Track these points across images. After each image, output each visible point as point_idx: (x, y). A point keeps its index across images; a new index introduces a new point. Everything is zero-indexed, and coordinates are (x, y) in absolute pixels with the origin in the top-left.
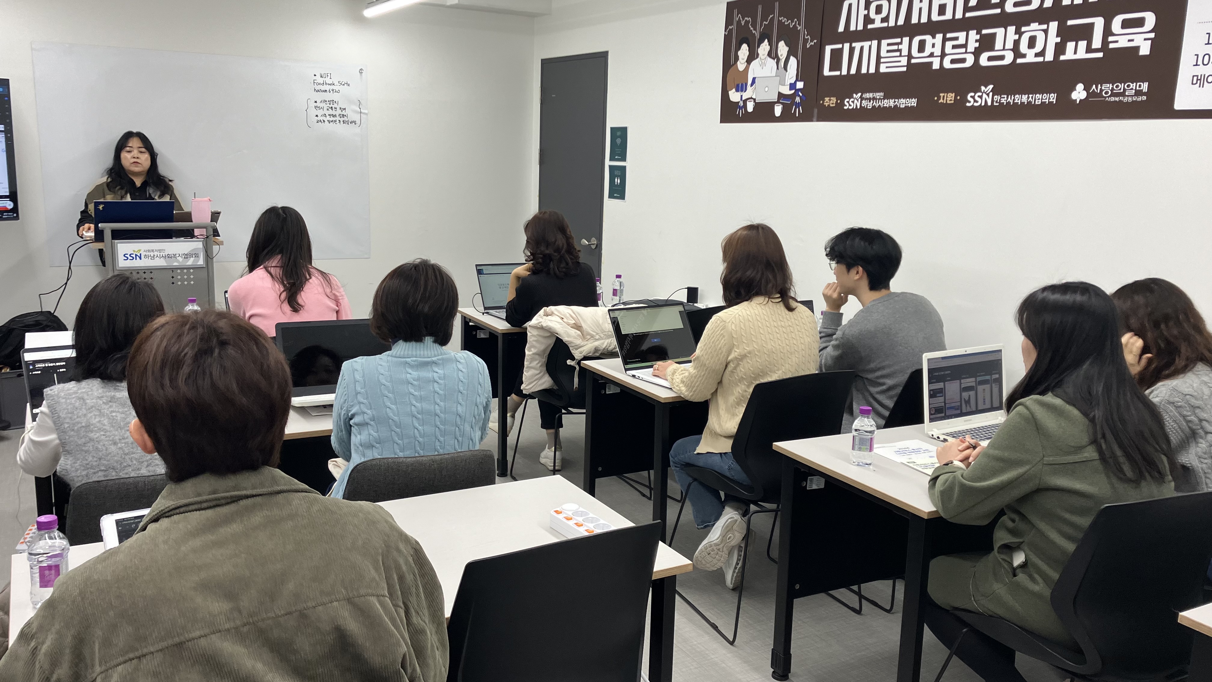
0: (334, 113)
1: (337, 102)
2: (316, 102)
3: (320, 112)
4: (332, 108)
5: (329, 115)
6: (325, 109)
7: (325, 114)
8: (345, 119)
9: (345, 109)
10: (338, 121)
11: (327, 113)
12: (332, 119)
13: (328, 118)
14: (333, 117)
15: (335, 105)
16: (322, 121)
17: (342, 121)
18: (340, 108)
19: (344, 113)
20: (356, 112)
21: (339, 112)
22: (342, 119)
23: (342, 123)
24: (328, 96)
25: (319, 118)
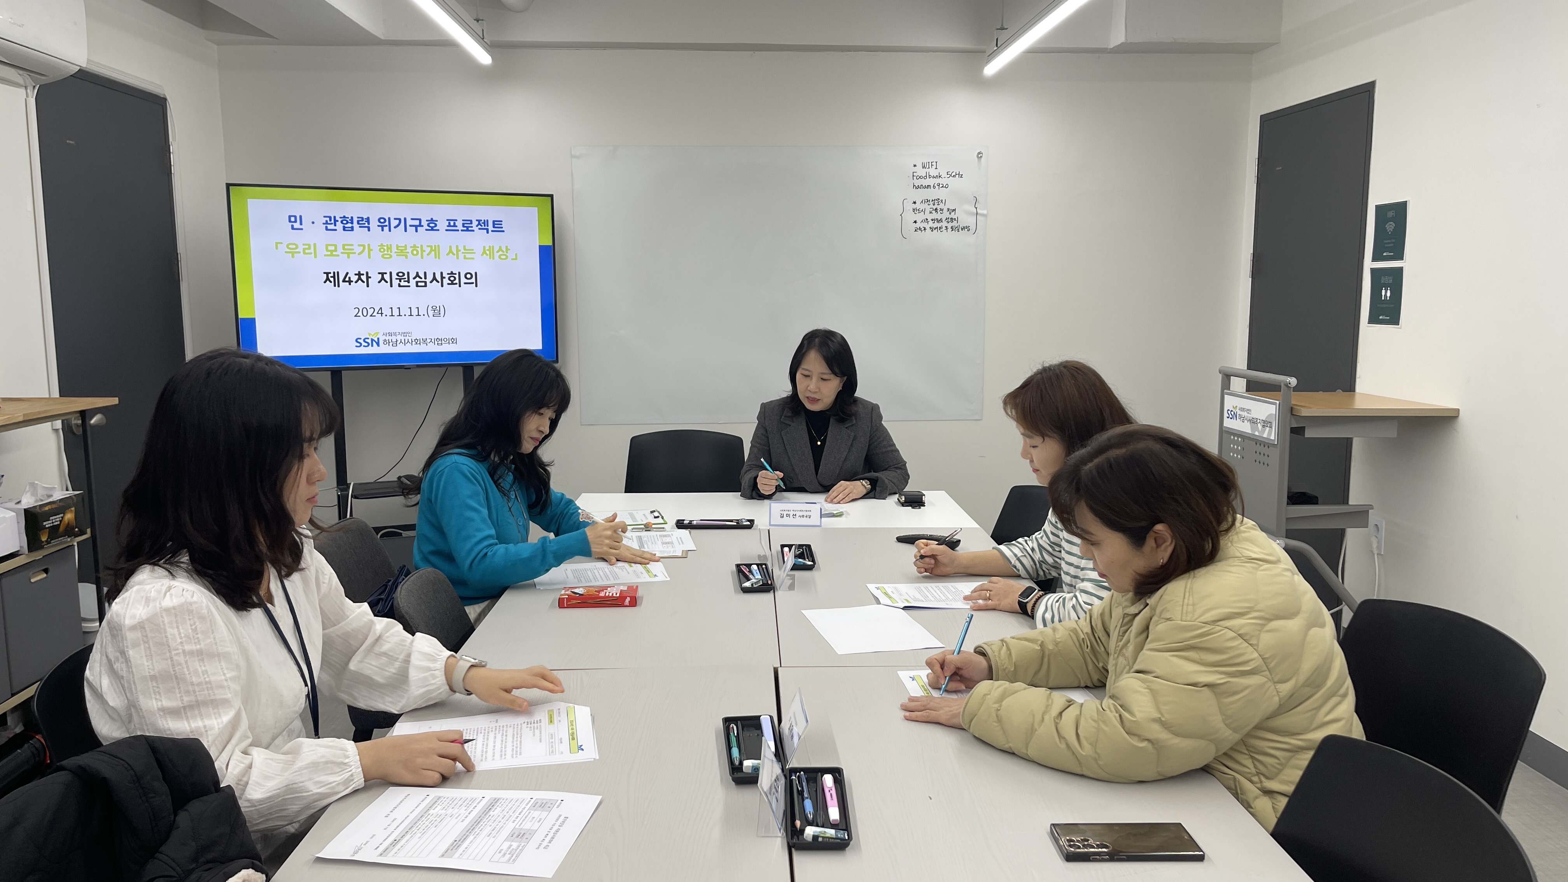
0: (938, 216)
1: (944, 201)
2: (915, 203)
3: (920, 217)
4: (936, 209)
5: (932, 220)
6: (927, 211)
7: (927, 219)
8: (955, 224)
9: (955, 210)
10: (944, 228)
11: (930, 217)
12: (936, 225)
13: (931, 224)
14: (938, 222)
15: (941, 206)
16: (923, 229)
17: (949, 227)
18: (948, 210)
19: (953, 215)
20: (971, 214)
21: (946, 215)
22: (950, 225)
23: (949, 230)
24: (932, 194)
25: (918, 225)
